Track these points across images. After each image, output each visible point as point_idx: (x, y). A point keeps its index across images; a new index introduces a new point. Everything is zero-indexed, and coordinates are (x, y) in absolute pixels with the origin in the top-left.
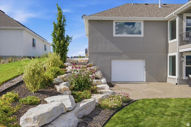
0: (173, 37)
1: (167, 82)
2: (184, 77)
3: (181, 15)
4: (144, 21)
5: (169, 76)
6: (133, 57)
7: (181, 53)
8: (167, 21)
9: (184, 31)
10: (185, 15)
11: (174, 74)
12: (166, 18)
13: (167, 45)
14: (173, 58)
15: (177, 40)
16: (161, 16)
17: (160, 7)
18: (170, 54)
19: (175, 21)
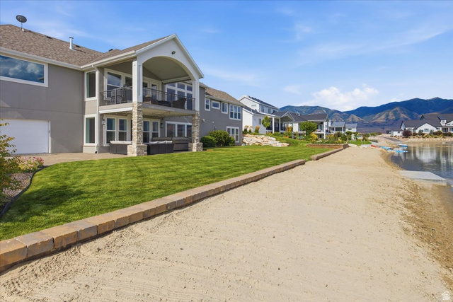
0: (92, 94)
1: (84, 151)
2: (105, 144)
3: (101, 68)
4: (49, 64)
5: (85, 144)
7: (102, 116)
8: (83, 72)
9: (105, 89)
10: (106, 71)
11: (92, 140)
12: (82, 67)
13: (83, 103)
14: (92, 121)
15: (97, 98)
16: (74, 63)
17: (71, 48)
18: (87, 116)
19: (95, 74)
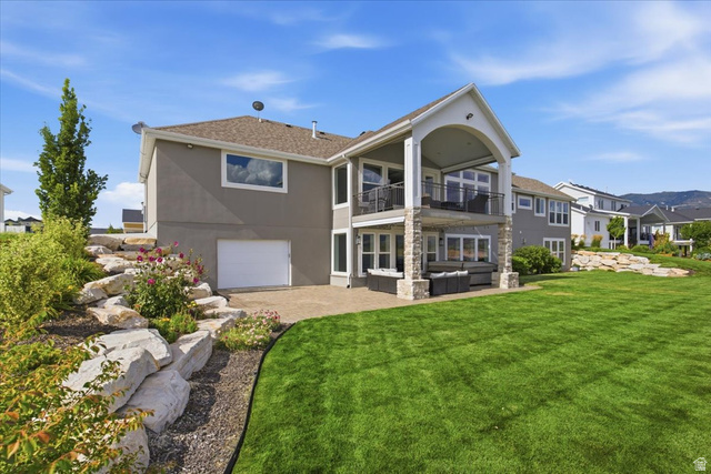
0: (342, 199)
1: (332, 283)
2: (361, 274)
3: (354, 159)
4: (289, 161)
5: (333, 273)
6: (264, 233)
7: (355, 231)
8: (330, 167)
9: (361, 190)
10: (362, 161)
11: (342, 267)
12: (329, 160)
13: (331, 212)
14: (342, 238)
15: (348, 204)
16: (318, 155)
17: (314, 136)
18: (335, 231)
19: (346, 169)
